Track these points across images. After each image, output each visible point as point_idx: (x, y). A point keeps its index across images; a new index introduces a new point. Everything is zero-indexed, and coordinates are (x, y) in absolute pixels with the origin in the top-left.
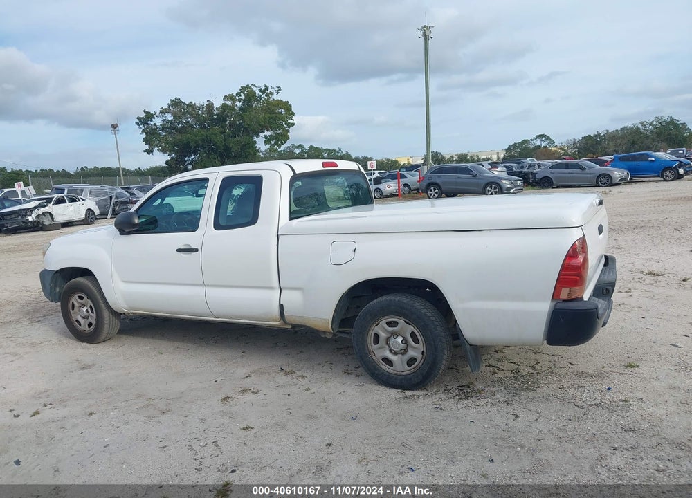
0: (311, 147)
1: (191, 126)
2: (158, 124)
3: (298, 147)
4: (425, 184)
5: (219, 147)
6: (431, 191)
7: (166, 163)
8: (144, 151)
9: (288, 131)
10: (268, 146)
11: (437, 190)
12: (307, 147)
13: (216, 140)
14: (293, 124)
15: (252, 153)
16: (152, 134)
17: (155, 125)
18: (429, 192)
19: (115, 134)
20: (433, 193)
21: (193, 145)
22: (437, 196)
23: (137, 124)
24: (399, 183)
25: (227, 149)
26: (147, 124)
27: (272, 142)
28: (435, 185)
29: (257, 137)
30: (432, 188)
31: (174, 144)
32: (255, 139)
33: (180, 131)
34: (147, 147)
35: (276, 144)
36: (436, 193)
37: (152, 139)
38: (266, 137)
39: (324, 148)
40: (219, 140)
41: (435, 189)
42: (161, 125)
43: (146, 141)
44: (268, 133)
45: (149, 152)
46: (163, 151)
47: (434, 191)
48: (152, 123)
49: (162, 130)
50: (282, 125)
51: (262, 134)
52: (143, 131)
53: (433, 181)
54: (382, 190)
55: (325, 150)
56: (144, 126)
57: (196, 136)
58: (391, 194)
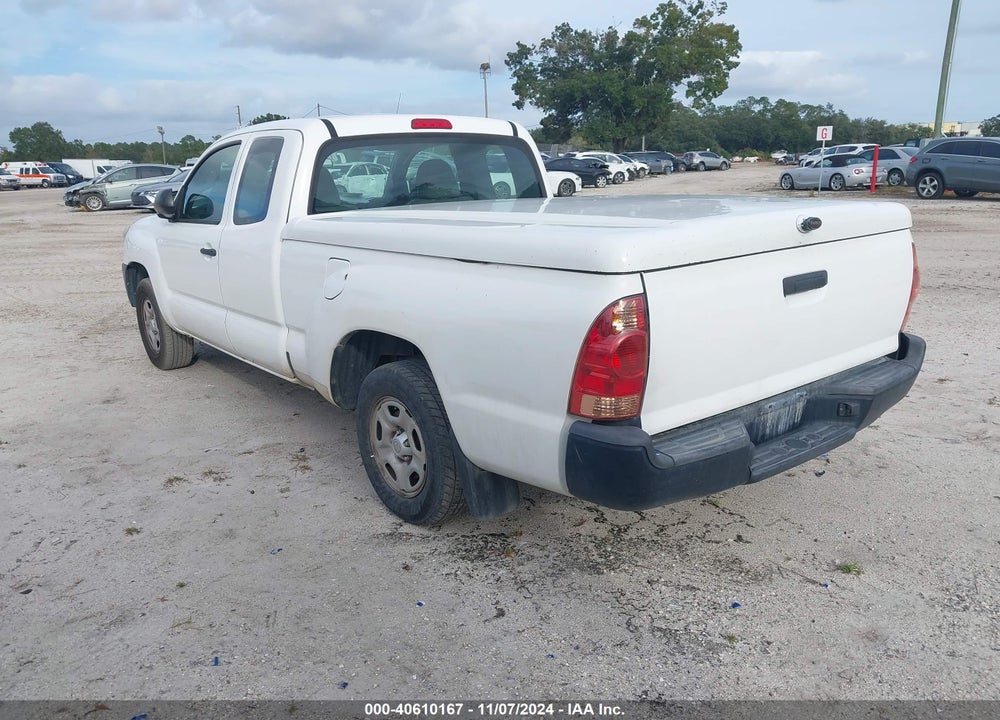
0: (781, 102)
1: (581, 67)
2: (535, 64)
3: (758, 102)
4: (915, 170)
5: (616, 99)
6: (925, 183)
7: (542, 123)
8: (513, 105)
9: (727, 75)
10: (691, 99)
11: (936, 182)
12: (773, 101)
13: (612, 89)
14: (736, 65)
15: (664, 109)
16: (525, 80)
17: (531, 64)
18: (921, 185)
19: (484, 78)
20: (928, 187)
21: (578, 96)
22: (933, 192)
23: (507, 63)
24: (875, 167)
25: (628, 103)
26: (520, 63)
27: (698, 93)
28: (934, 172)
29: (677, 85)
30: (927, 179)
31: (553, 95)
32: (674, 88)
33: (565, 74)
34: (517, 98)
35: (705, 95)
36: (934, 187)
37: (525, 85)
38: (690, 84)
39: (803, 103)
40: (614, 89)
41: (932, 181)
42: (539, 65)
43: (517, 89)
44: (694, 78)
45: (519, 105)
46: (539, 104)
47: (929, 185)
48: (527, 62)
49: (542, 72)
50: (719, 66)
51: (685, 81)
52: (515, 74)
53: (932, 165)
54: (846, 176)
55: (803, 107)
56: (515, 67)
57: (585, 82)
58: (860, 185)
